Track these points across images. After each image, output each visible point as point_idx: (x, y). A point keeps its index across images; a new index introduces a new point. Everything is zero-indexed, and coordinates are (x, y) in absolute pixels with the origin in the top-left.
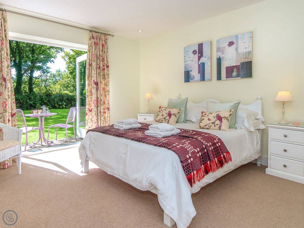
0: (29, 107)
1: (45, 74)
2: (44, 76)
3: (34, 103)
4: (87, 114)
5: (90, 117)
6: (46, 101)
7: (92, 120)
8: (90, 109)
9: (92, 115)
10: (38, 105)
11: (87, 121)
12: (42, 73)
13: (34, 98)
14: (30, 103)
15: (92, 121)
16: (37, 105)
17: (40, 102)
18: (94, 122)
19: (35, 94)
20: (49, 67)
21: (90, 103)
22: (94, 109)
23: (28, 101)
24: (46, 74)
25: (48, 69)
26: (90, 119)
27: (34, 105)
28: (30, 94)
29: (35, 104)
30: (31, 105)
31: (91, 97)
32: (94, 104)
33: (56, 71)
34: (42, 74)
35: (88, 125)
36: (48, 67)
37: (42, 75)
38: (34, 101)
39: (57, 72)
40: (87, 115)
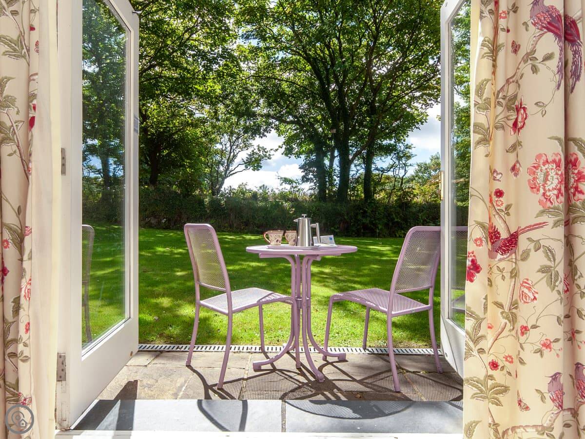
0: (362, 231)
1: (401, 162)
2: (398, 166)
3: (371, 222)
4: (476, 268)
5: (504, 291)
6: (397, 218)
7: (513, 319)
8: (504, 235)
9: (514, 274)
10: (380, 227)
11: (479, 322)
12: (394, 159)
13: (372, 211)
14: (363, 223)
15: (521, 322)
16: (378, 227)
17: (385, 221)
18: (535, 337)
19: (374, 203)
20: (409, 144)
21: (499, 186)
22: (535, 234)
23: (359, 217)
24: (404, 162)
25: (408, 150)
26: (500, 305)
27: (372, 227)
28: (365, 203)
29: (375, 225)
30: (365, 227)
31: (512, 138)
32: (534, 188)
33: (431, 157)
34: (395, 161)
35: (481, 351)
36: (407, 145)
37: (395, 163)
38: (373, 219)
39: (432, 160)
40: (480, 278)
